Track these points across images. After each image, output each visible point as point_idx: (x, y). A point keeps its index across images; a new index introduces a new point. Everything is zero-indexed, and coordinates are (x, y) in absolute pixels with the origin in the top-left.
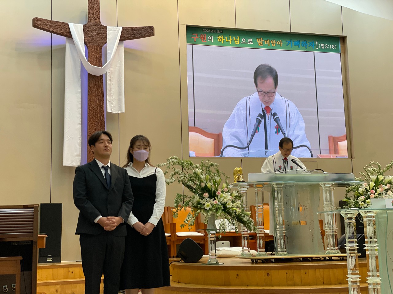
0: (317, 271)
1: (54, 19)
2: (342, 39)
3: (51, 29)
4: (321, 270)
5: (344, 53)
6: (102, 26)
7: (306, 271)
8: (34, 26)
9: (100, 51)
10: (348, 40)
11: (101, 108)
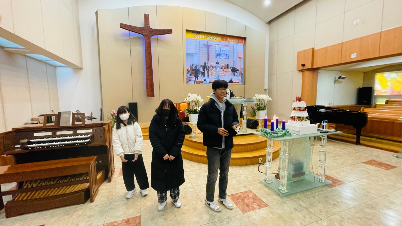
0: (243, 146)
1: (130, 25)
2: (244, 39)
3: (128, 29)
4: (245, 146)
5: (245, 43)
6: (150, 28)
7: (238, 146)
8: (121, 27)
9: (150, 40)
10: (247, 39)
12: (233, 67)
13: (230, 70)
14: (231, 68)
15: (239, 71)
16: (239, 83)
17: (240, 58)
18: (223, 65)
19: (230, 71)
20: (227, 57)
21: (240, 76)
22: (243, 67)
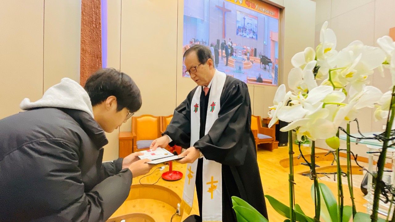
2: (280, 10)
5: (281, 19)
10: (286, 11)
11: (97, 15)
12: (263, 55)
13: (258, 59)
14: (260, 56)
15: (271, 62)
16: (271, 83)
17: (273, 41)
18: (247, 49)
19: (260, 62)
20: (254, 37)
21: (273, 71)
22: (277, 57)
